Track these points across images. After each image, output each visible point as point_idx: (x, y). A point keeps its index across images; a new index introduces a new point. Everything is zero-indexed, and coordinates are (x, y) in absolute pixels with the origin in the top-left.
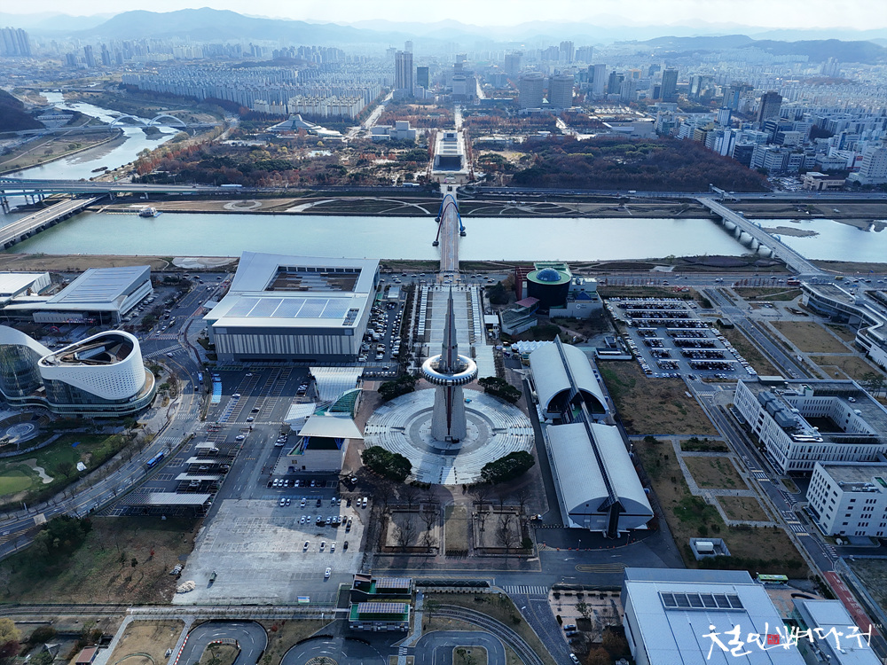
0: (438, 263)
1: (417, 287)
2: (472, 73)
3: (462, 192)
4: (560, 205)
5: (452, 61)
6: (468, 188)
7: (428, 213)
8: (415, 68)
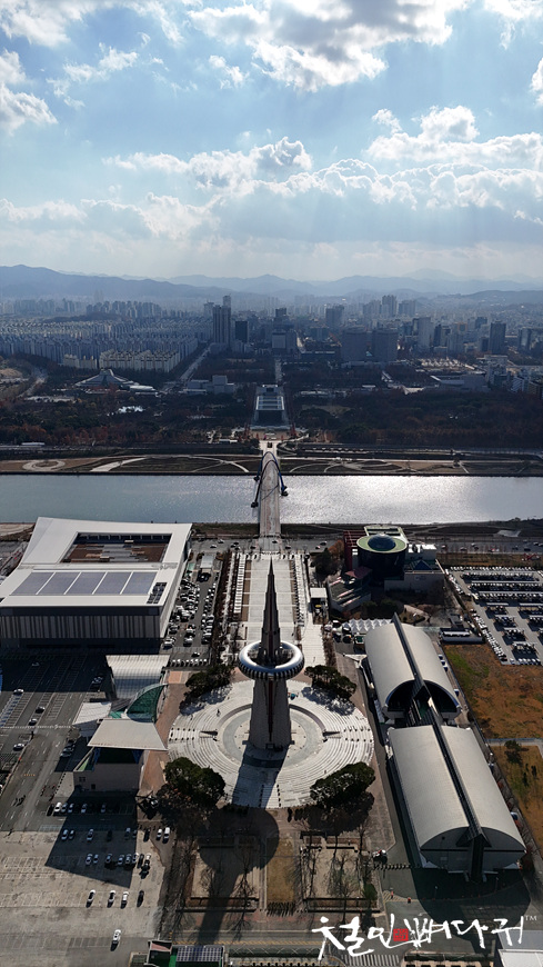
1: (233, 555)
2: (292, 326)
3: (283, 449)
4: (390, 462)
5: (271, 315)
6: (289, 445)
7: (246, 471)
8: (233, 323)
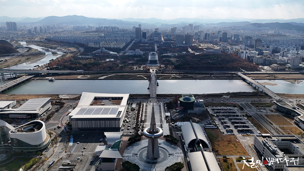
0: (149, 95)
1: (142, 103)
2: (160, 34)
3: (157, 71)
4: (190, 75)
5: (154, 30)
6: (159, 70)
7: (146, 78)
8: (142, 33)
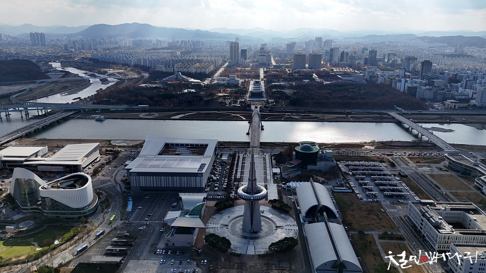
0: (249, 143)
1: (237, 154)
3: (262, 109)
4: (314, 115)
5: (259, 47)
6: (265, 107)
7: (244, 119)
8: (240, 50)
